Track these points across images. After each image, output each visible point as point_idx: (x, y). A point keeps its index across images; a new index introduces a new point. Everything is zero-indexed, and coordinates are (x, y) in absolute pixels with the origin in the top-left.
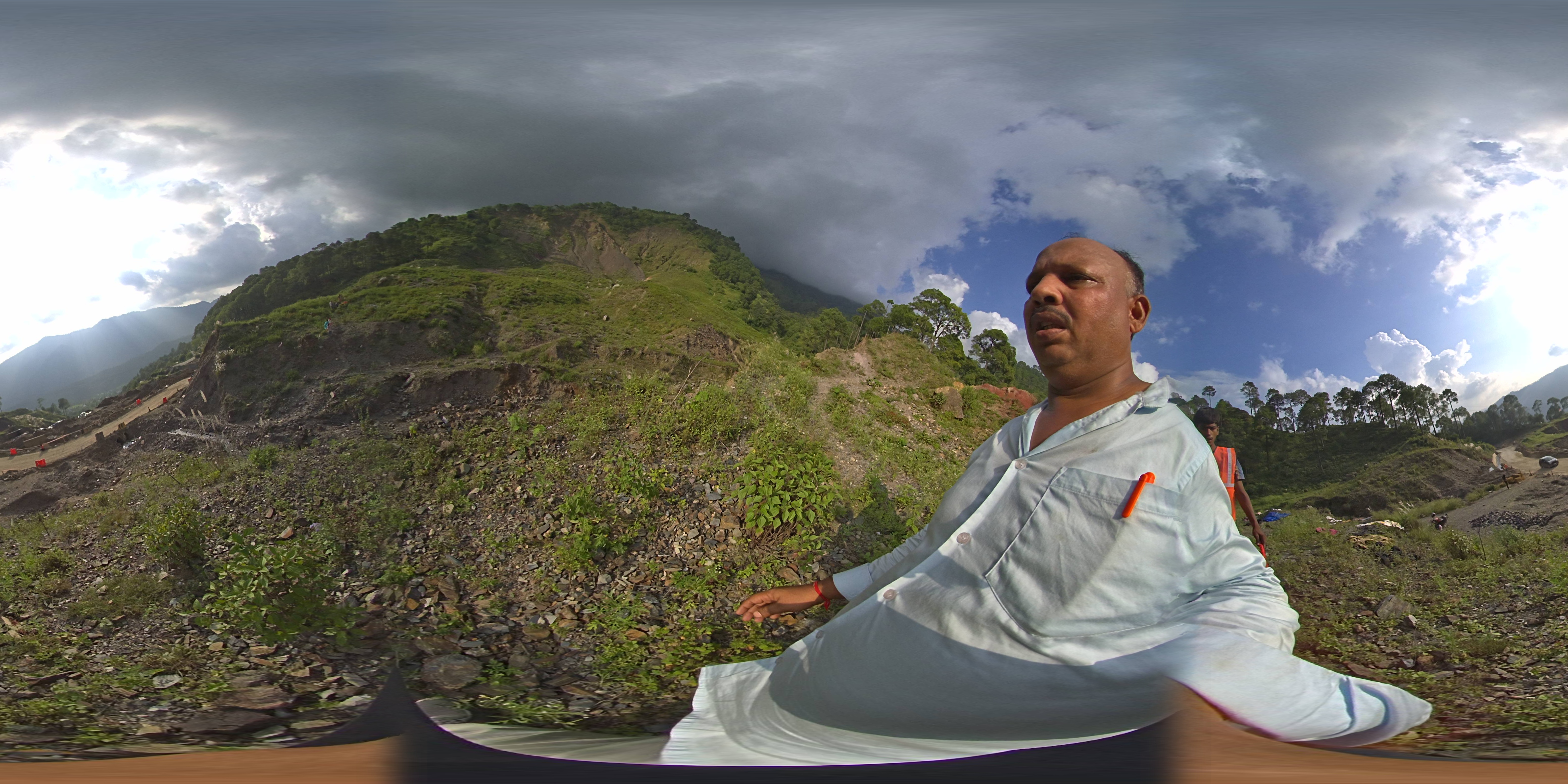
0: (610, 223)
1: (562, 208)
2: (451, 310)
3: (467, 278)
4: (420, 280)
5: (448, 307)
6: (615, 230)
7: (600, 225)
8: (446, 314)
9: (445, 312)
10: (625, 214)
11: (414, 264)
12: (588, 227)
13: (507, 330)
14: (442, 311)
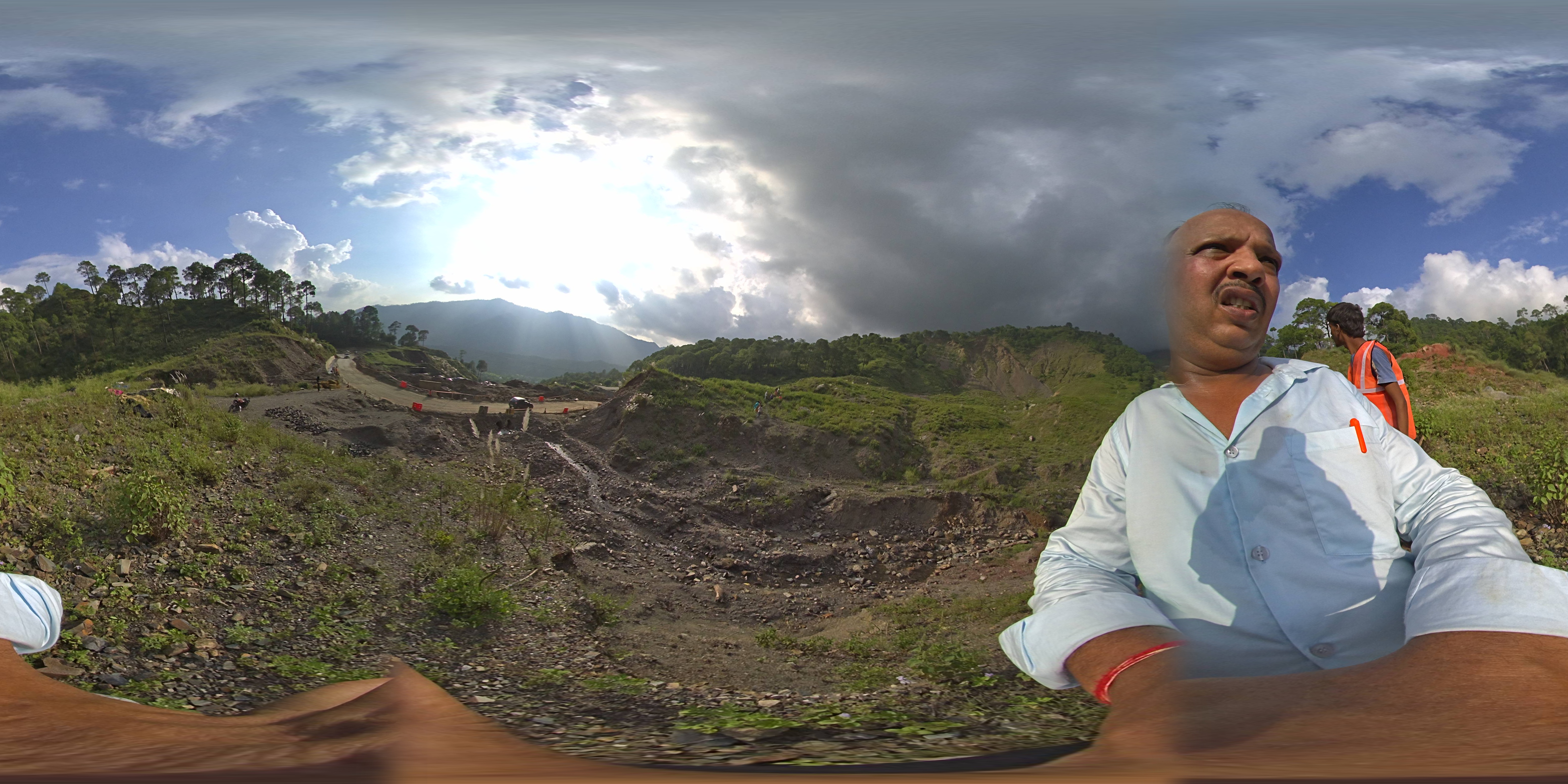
0: (1013, 346)
1: (972, 335)
2: (883, 431)
3: (897, 401)
4: (854, 395)
5: (880, 427)
6: (1018, 352)
7: (1006, 349)
8: (878, 434)
9: (877, 431)
10: (1023, 335)
11: (849, 379)
12: (996, 351)
13: (940, 457)
14: (874, 430)
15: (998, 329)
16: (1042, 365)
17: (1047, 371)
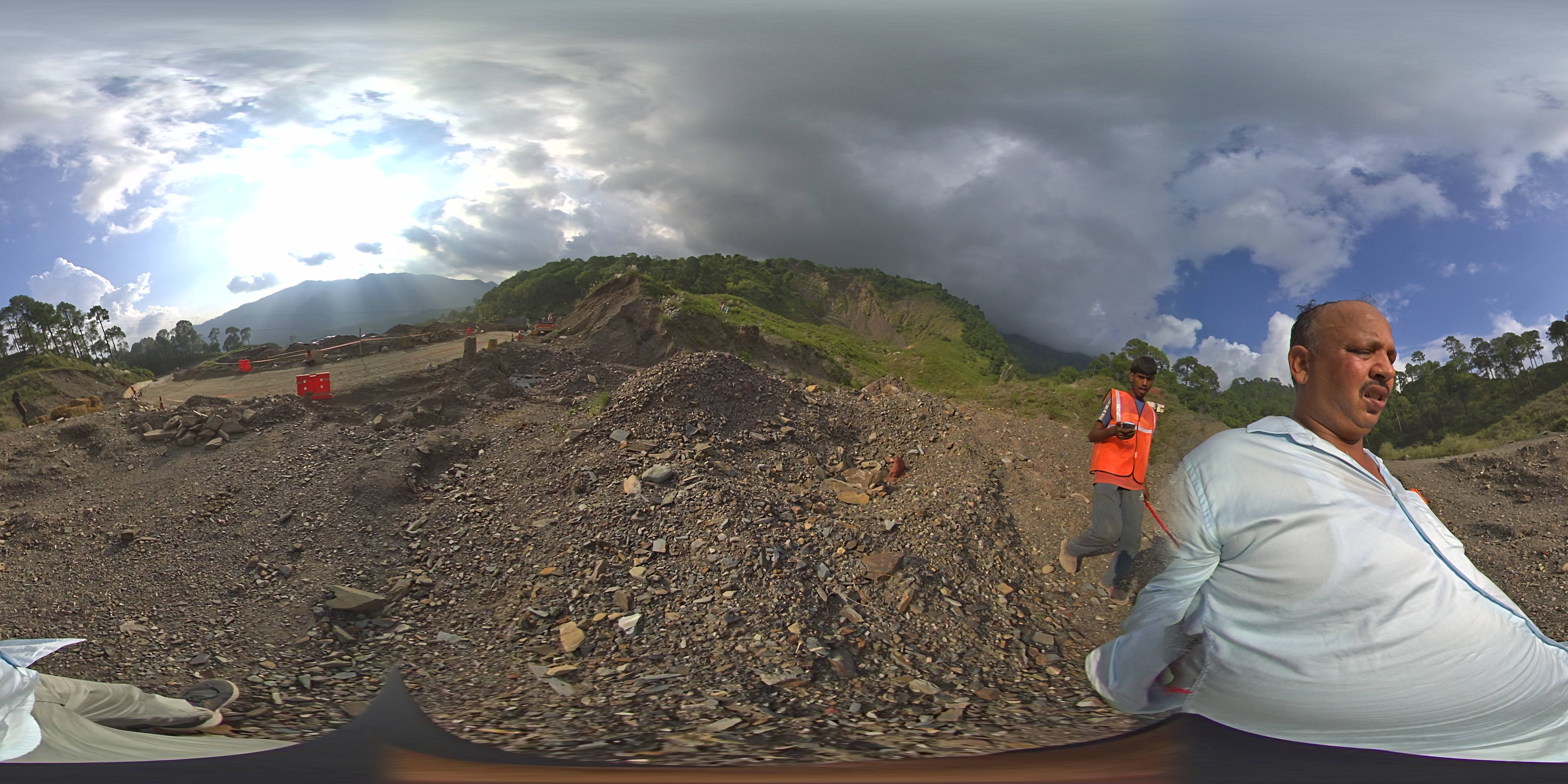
0: (879, 291)
1: (841, 271)
10: (891, 282)
15: (867, 270)
16: (902, 316)
17: (905, 323)
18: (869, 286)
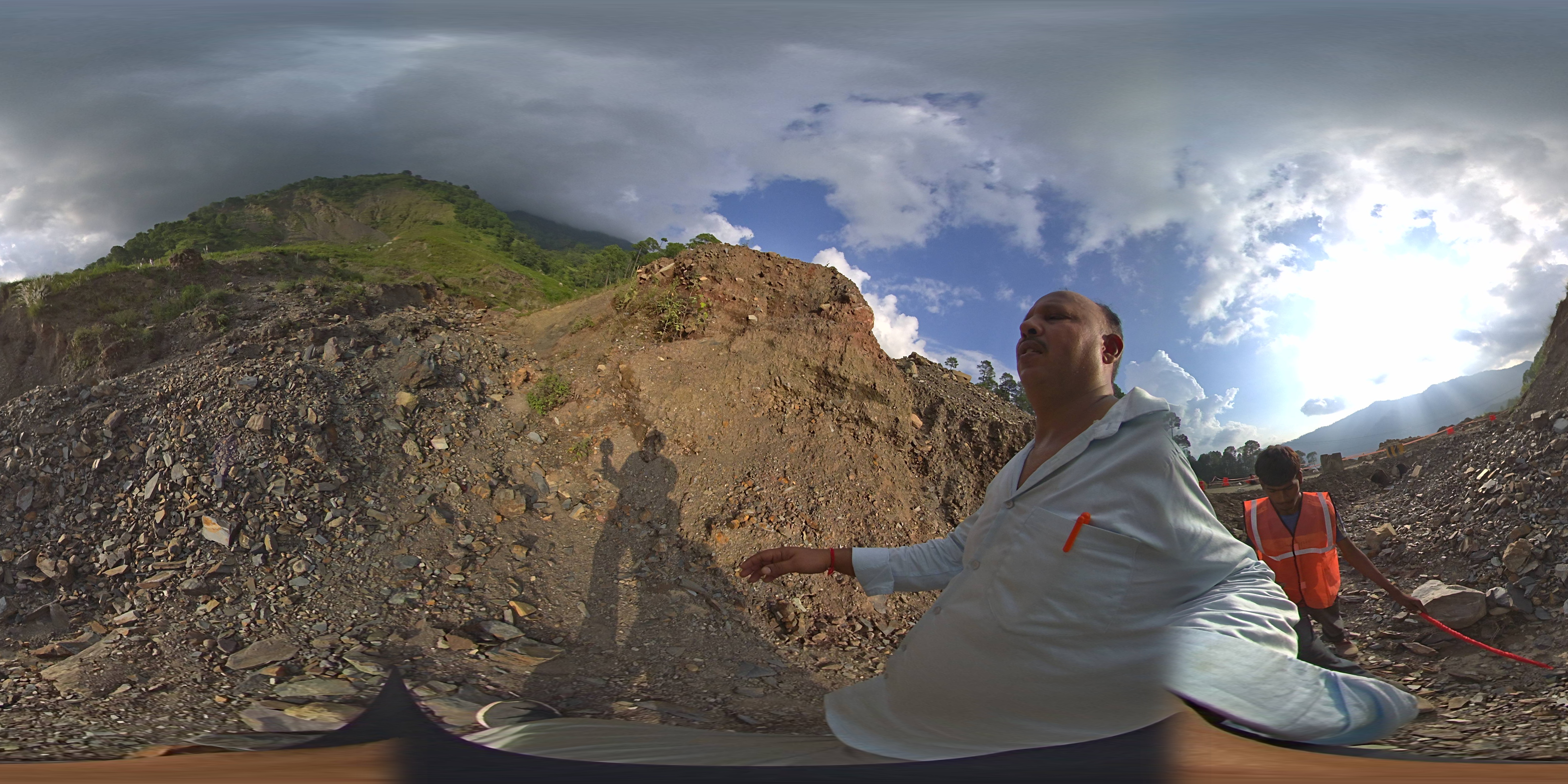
15: (304, 183)
16: (372, 212)
17: (379, 218)
18: (317, 194)
